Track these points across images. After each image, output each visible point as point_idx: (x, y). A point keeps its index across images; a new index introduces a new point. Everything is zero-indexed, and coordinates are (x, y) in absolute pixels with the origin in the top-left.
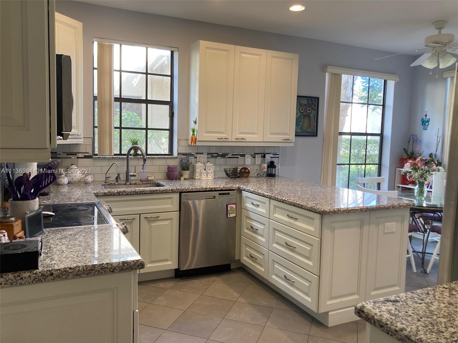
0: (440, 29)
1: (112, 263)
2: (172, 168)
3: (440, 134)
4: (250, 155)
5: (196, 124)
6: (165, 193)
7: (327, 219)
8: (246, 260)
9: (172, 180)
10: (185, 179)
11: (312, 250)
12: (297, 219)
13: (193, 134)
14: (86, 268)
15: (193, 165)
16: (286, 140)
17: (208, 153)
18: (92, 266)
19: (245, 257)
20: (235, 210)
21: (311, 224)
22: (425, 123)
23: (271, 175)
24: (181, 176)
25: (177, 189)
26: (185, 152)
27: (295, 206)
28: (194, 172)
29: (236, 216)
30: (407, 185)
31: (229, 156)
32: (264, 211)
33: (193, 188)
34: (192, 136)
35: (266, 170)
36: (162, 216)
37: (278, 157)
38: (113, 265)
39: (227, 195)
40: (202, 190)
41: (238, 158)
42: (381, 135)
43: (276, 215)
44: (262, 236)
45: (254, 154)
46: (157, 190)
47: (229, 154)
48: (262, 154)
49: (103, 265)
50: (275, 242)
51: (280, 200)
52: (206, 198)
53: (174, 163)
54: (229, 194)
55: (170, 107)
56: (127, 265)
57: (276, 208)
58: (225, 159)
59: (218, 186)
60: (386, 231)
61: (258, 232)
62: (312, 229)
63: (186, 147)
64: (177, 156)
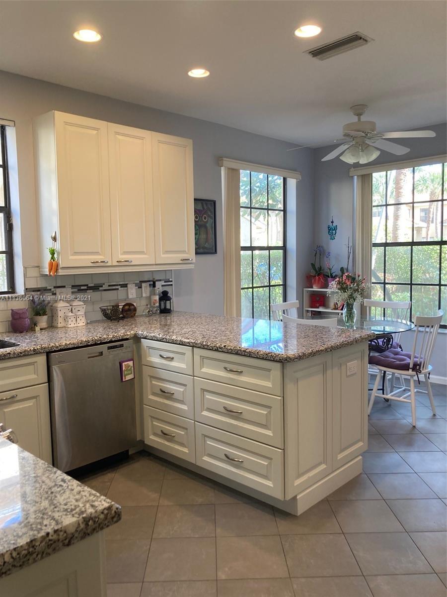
0: (359, 115)
1: (65, 527)
2: (19, 313)
3: (351, 244)
4: (134, 285)
5: (55, 241)
6: (24, 355)
7: (290, 368)
8: (153, 440)
9: (21, 332)
10: (41, 329)
11: (270, 414)
12: (242, 372)
13: (53, 258)
14: (18, 554)
15: (52, 306)
16: (184, 260)
17: (73, 286)
18: (29, 546)
19: (152, 436)
20: (133, 368)
21: (267, 378)
22: (332, 231)
23: (165, 311)
24: (35, 325)
25: (42, 347)
26: (36, 287)
27: (239, 354)
28: (53, 316)
29: (134, 378)
30: (318, 308)
31: (105, 287)
32: (183, 366)
33: (68, 343)
34: (51, 260)
35: (157, 304)
36: (21, 394)
37: (172, 285)
38: (67, 531)
39: (119, 348)
40: (82, 345)
41: (118, 289)
42: (284, 248)
43: (204, 370)
44: (182, 402)
45: (140, 282)
46: (9, 353)
47: (104, 284)
48: (149, 281)
49: (50, 537)
50: (205, 408)
51: (211, 348)
52: (89, 356)
53: (20, 305)
54: (123, 346)
55: (6, 216)
56: (94, 524)
57: (204, 359)
58: (100, 292)
59: (105, 336)
60: (349, 374)
61: (174, 397)
62: (269, 384)
63: (38, 278)
64: (24, 294)
